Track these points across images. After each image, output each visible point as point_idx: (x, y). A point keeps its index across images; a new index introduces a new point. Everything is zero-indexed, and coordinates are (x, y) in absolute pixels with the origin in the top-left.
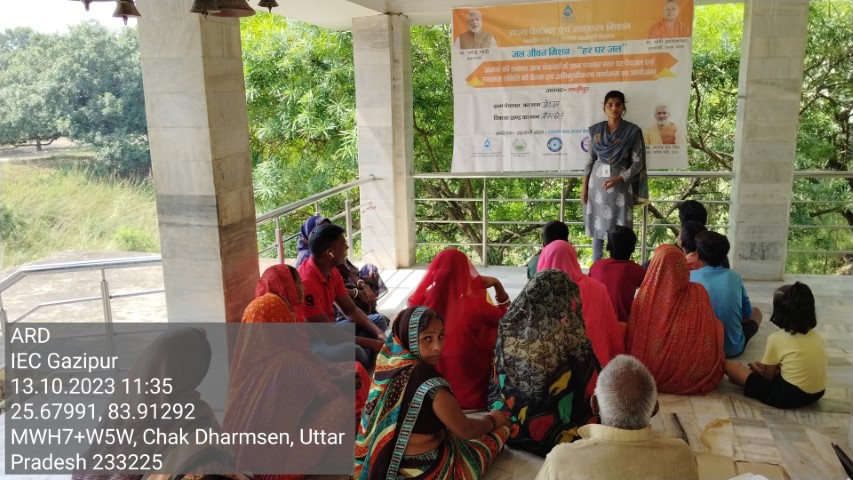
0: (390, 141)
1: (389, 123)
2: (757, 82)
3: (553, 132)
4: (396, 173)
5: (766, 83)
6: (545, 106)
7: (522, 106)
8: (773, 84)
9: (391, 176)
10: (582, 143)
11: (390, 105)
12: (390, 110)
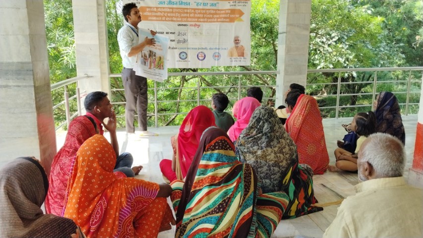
0: (98, 53)
1: (97, 42)
2: (291, 25)
3: (182, 48)
4: (102, 73)
5: (295, 26)
6: (179, 35)
7: (165, 33)
8: (298, 26)
9: (99, 75)
10: (198, 55)
11: (97, 31)
12: (97, 34)
